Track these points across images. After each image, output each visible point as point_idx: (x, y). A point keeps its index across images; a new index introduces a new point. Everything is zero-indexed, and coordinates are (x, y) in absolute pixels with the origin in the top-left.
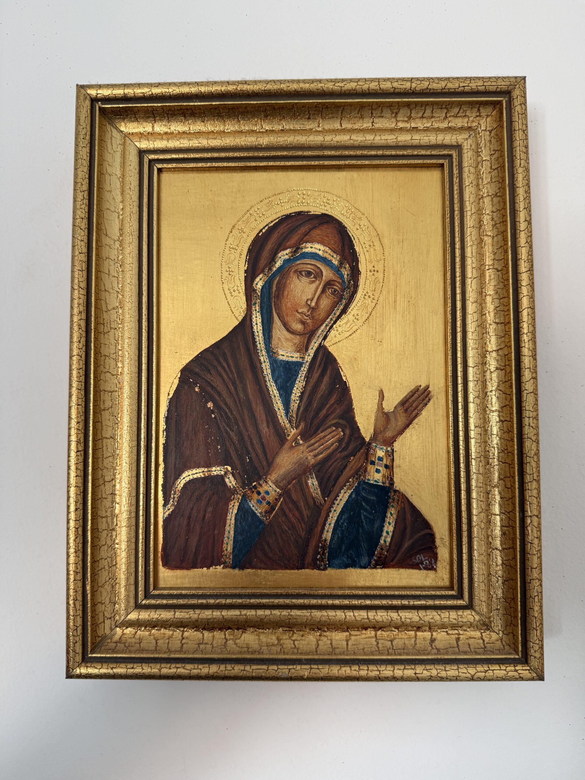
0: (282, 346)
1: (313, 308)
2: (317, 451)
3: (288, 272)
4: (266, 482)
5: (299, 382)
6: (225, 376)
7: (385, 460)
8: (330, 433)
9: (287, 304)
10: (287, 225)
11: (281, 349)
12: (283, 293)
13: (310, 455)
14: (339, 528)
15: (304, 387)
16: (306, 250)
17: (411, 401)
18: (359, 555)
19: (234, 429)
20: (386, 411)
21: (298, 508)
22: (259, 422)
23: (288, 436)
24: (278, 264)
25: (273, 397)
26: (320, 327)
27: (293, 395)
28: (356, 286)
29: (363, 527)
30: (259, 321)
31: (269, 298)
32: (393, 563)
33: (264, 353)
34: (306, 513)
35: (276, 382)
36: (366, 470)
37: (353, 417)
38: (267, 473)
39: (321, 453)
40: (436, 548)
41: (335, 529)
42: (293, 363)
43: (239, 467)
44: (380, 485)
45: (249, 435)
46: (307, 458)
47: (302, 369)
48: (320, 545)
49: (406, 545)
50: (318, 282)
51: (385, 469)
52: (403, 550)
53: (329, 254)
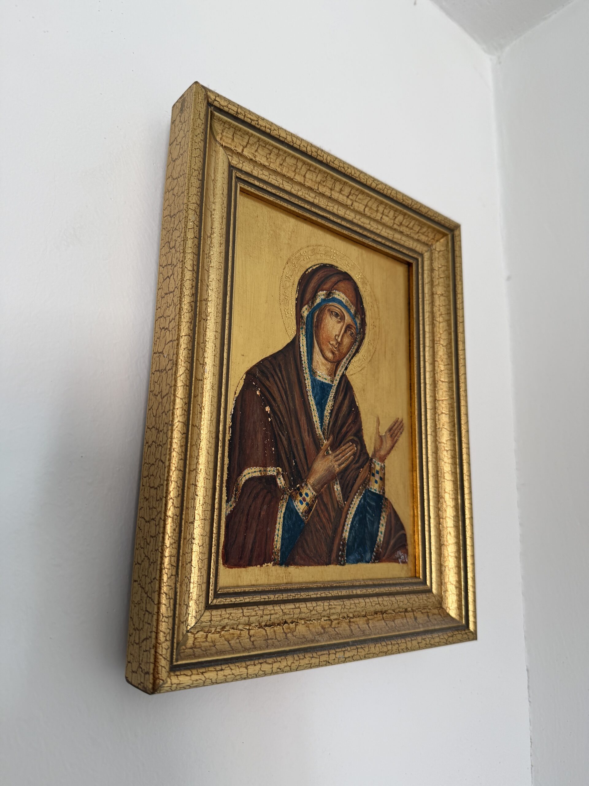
0: (319, 368)
1: (339, 343)
2: (340, 461)
3: (324, 309)
4: (306, 485)
5: (330, 401)
6: (279, 385)
7: (380, 473)
8: (349, 447)
9: (323, 335)
10: (324, 272)
11: (319, 370)
12: (321, 325)
13: (336, 464)
14: (354, 529)
15: (333, 406)
16: (335, 296)
17: (394, 429)
18: (365, 552)
19: (285, 434)
20: (381, 435)
21: (327, 509)
22: (302, 430)
23: (322, 446)
24: (318, 301)
25: (312, 411)
26: (343, 359)
27: (326, 411)
28: (364, 334)
29: (367, 527)
30: (305, 343)
31: (312, 327)
32: (384, 558)
33: (307, 370)
34: (332, 514)
35: (315, 398)
36: (369, 480)
37: (362, 436)
38: (307, 477)
39: (343, 463)
40: (407, 545)
41: (351, 529)
42: (326, 384)
43: (287, 468)
44: (377, 494)
45: (295, 441)
46: (334, 467)
47: (332, 391)
48: (341, 543)
49: (392, 542)
50: (342, 323)
51: (380, 481)
52: (390, 547)
53: (349, 304)
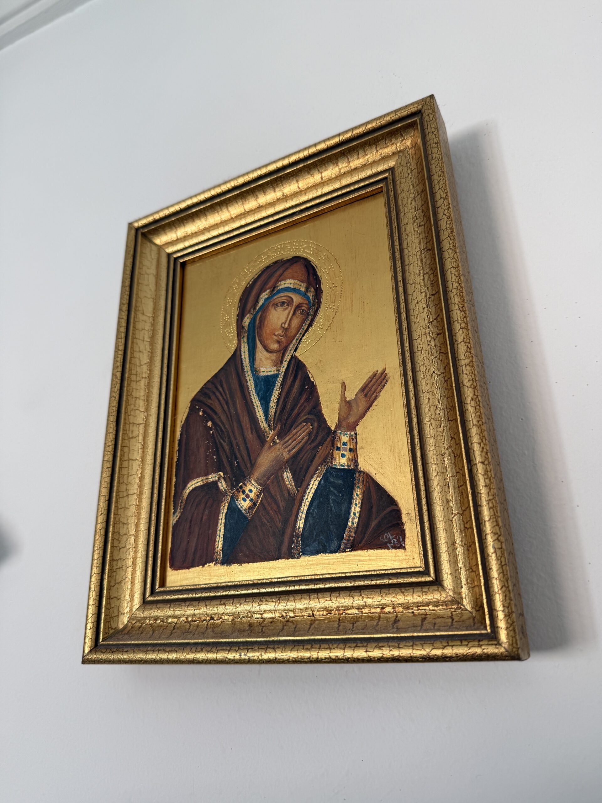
0: (262, 364)
1: (286, 329)
2: (290, 447)
3: (268, 307)
4: (250, 481)
5: (276, 390)
6: (221, 398)
7: (349, 444)
8: (301, 429)
9: (267, 330)
10: (267, 274)
11: (262, 367)
12: (264, 324)
13: (285, 451)
14: (310, 516)
15: (280, 394)
16: (280, 287)
17: (369, 386)
18: (329, 540)
19: (226, 440)
20: (348, 399)
21: (275, 501)
22: (245, 431)
23: (267, 438)
25: (256, 407)
26: (291, 342)
27: (272, 402)
28: (319, 303)
29: (331, 511)
30: (246, 349)
31: (254, 331)
32: (362, 545)
33: (250, 373)
34: (282, 504)
35: (258, 395)
36: (332, 457)
37: (320, 411)
38: (250, 474)
39: (294, 448)
40: (403, 524)
41: (307, 516)
42: (271, 376)
43: (229, 472)
44: (345, 469)
45: (237, 443)
46: (282, 455)
47: (278, 379)
49: (374, 524)
50: (290, 308)
51: (349, 453)
52: (370, 530)
53: (298, 285)
